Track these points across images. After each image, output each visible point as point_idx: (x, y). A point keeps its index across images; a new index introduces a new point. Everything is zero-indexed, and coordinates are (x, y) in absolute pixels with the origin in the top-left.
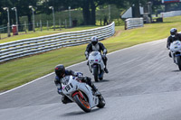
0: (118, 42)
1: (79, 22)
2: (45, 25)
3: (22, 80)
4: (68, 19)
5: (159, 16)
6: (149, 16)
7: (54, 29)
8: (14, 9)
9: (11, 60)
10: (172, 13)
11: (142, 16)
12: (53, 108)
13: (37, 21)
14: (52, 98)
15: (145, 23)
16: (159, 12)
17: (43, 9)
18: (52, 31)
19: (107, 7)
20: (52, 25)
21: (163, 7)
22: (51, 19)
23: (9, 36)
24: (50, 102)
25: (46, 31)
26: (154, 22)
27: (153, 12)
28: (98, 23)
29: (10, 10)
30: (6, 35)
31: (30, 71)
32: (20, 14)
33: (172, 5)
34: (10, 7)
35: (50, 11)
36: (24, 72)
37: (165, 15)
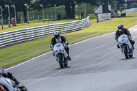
0: (92, 31)
1: (62, 16)
2: (37, 19)
3: (19, 60)
4: (54, 14)
5: (123, 12)
6: (116, 12)
7: (44, 21)
8: (13, 6)
9: (11, 44)
10: (132, 10)
11: (110, 12)
12: (43, 81)
13: (31, 15)
14: (42, 74)
15: (112, 17)
16: (123, 9)
17: (35, 7)
18: (42, 23)
19: (84, 5)
20: (42, 18)
21: (126, 5)
22: (41, 14)
23: (10, 27)
24: (41, 77)
25: (38, 23)
26: (119, 17)
27: (118, 9)
28: (77, 17)
29: (10, 7)
30: (7, 26)
31: (25, 53)
32: (18, 10)
33: (133, 4)
34: (10, 5)
35: (41, 8)
36: (21, 54)
37: (127, 11)
